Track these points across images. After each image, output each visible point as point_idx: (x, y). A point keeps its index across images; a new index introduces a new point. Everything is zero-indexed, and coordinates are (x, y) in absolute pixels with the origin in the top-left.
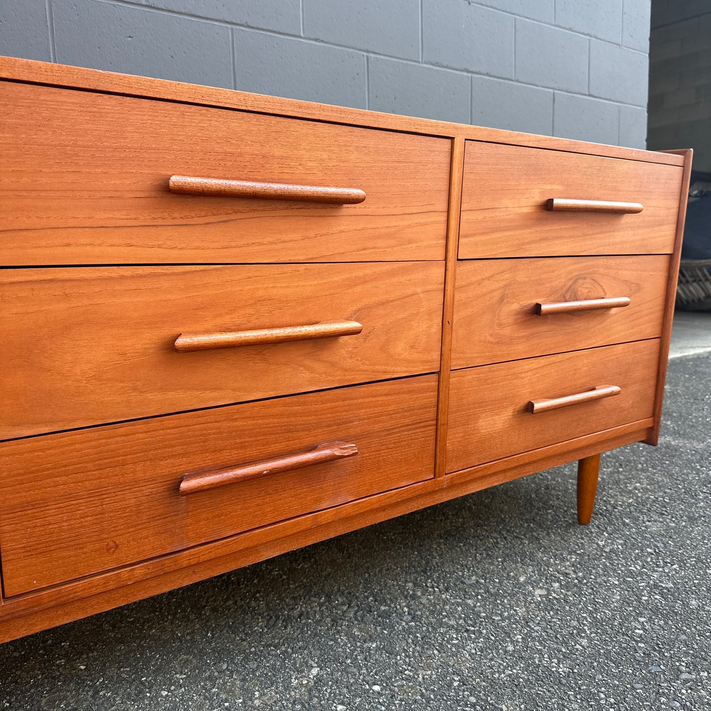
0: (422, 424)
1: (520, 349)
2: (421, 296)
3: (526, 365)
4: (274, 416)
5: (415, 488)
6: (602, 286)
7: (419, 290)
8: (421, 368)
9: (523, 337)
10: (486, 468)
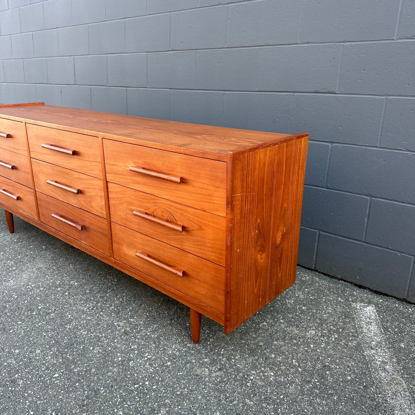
0: (104, 235)
1: (135, 227)
2: (98, 189)
3: (139, 235)
4: (69, 209)
5: (104, 255)
6: (174, 217)
7: (97, 188)
8: (101, 215)
9: (136, 222)
10: (127, 267)
